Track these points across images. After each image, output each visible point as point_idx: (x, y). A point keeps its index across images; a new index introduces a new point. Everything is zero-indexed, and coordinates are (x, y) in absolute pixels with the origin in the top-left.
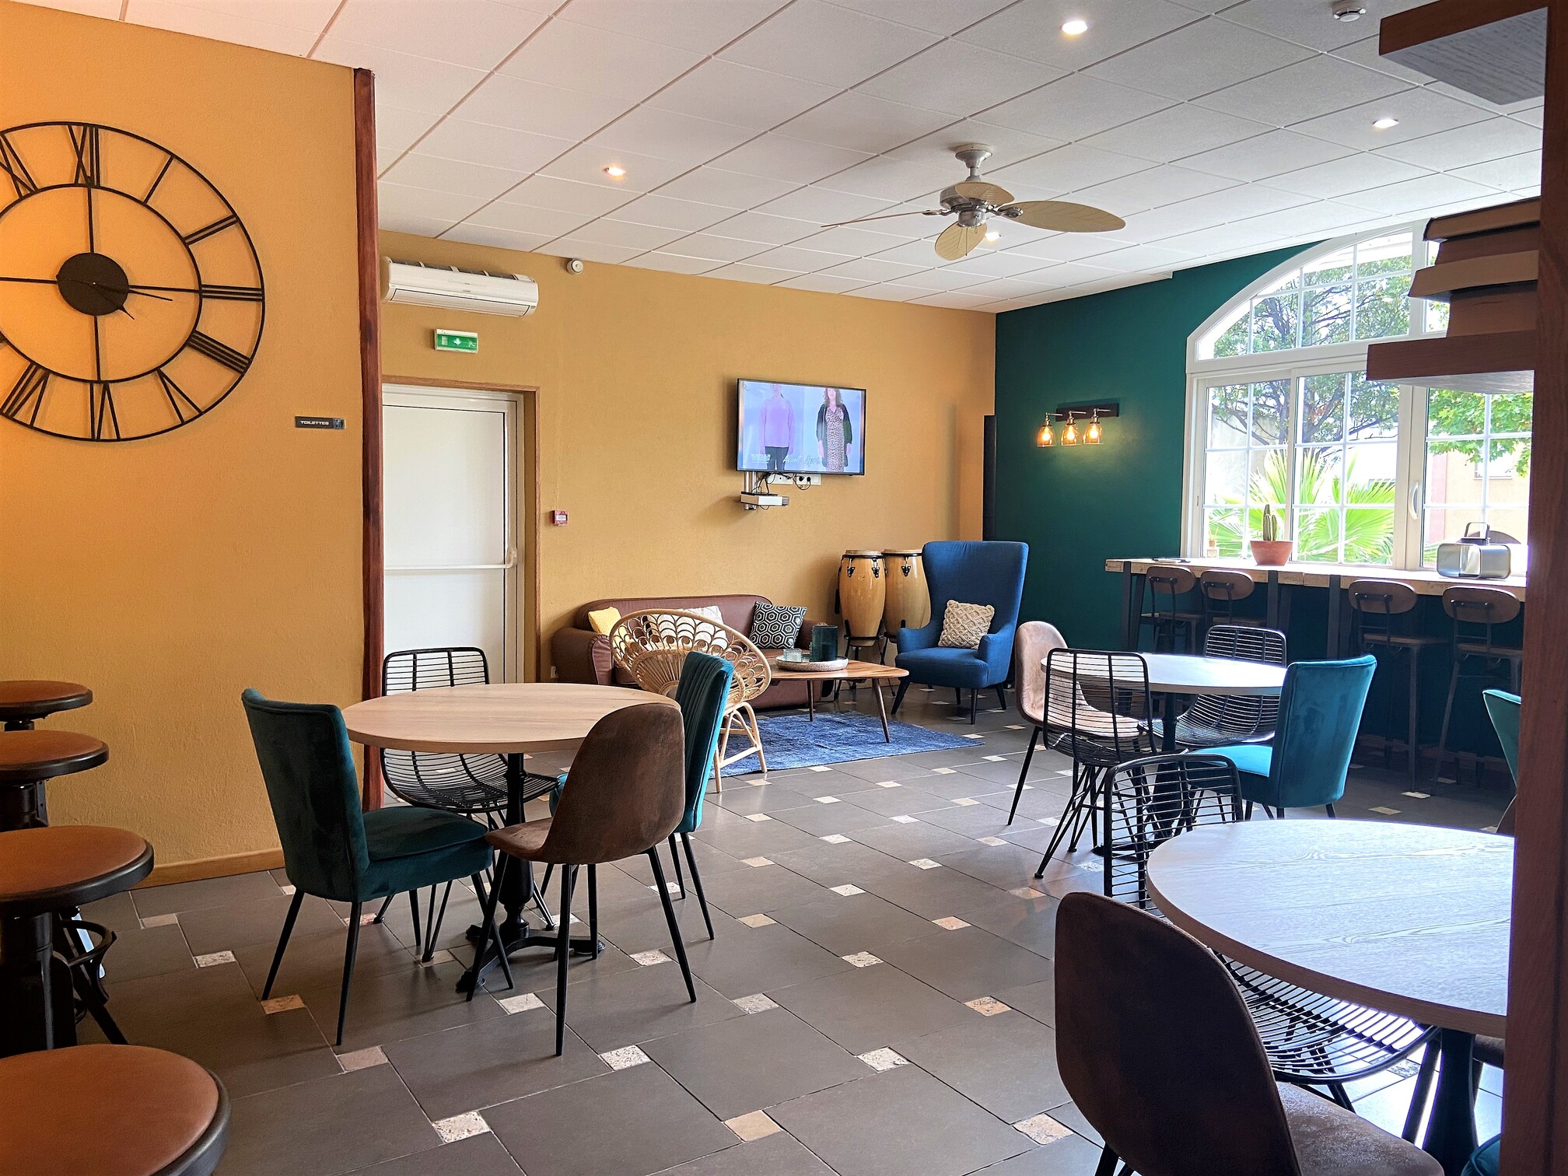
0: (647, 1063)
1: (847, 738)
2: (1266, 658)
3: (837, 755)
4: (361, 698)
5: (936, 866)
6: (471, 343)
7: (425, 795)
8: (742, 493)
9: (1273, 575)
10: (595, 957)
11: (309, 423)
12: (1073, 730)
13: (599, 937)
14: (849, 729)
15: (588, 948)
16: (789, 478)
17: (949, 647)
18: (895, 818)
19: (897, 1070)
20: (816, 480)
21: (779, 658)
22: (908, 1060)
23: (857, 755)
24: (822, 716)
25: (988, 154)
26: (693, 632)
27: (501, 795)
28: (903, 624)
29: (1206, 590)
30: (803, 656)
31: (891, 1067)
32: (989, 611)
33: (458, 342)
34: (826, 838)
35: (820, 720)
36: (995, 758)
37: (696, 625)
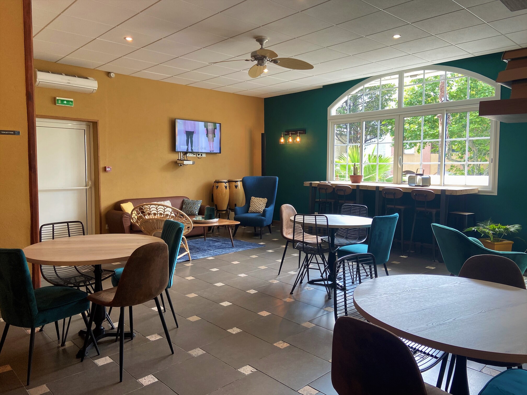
0: (157, 382)
1: (219, 246)
2: (361, 215)
3: (216, 253)
4: (30, 244)
5: (256, 292)
6: (71, 103)
7: (59, 281)
8: (178, 160)
9: (358, 186)
10: (132, 339)
11: (5, 132)
12: (303, 242)
13: (134, 331)
14: (219, 243)
15: (130, 336)
16: (194, 154)
17: (252, 213)
18: (240, 275)
19: (253, 373)
20: (204, 155)
21: (193, 219)
22: (256, 369)
23: (223, 252)
24: (209, 239)
25: (267, 40)
26: (164, 211)
27: (92, 278)
28: (236, 205)
29: (337, 192)
30: (203, 218)
31: (250, 373)
32: (265, 200)
33: (65, 102)
34: (216, 284)
35: (208, 240)
36: (270, 251)
37: (165, 209)
